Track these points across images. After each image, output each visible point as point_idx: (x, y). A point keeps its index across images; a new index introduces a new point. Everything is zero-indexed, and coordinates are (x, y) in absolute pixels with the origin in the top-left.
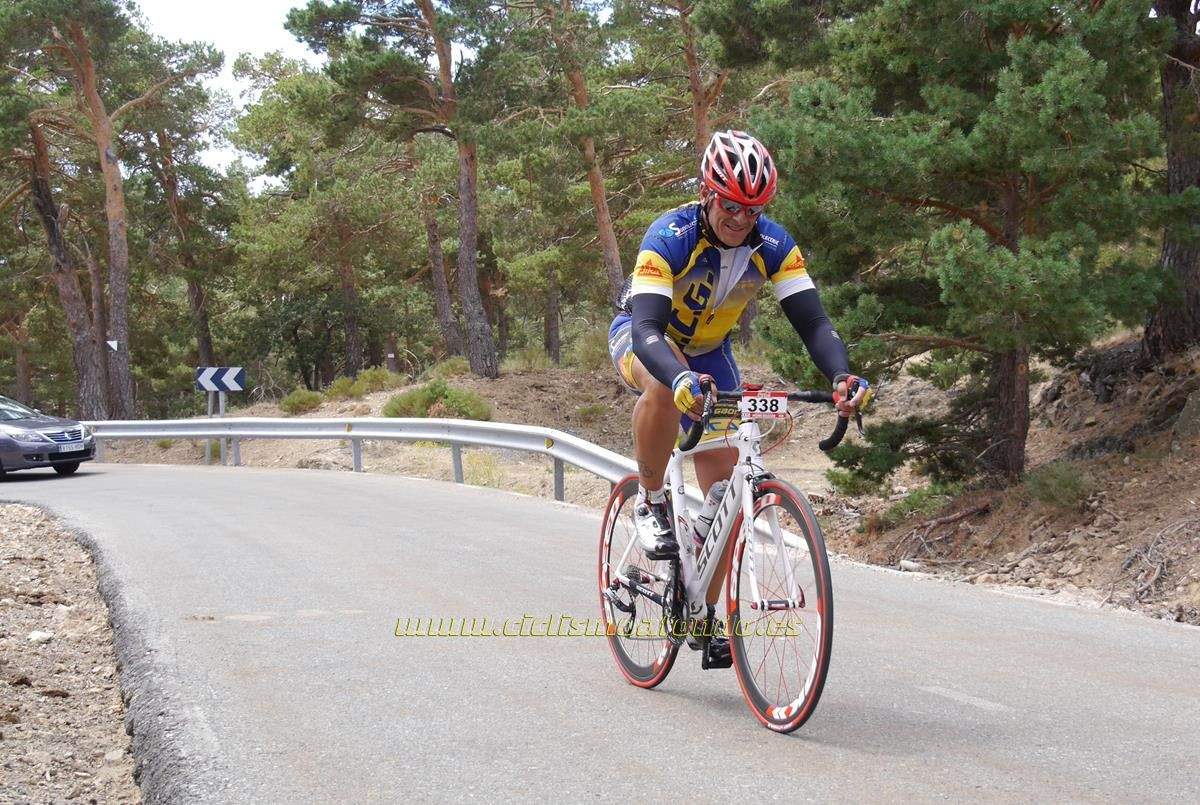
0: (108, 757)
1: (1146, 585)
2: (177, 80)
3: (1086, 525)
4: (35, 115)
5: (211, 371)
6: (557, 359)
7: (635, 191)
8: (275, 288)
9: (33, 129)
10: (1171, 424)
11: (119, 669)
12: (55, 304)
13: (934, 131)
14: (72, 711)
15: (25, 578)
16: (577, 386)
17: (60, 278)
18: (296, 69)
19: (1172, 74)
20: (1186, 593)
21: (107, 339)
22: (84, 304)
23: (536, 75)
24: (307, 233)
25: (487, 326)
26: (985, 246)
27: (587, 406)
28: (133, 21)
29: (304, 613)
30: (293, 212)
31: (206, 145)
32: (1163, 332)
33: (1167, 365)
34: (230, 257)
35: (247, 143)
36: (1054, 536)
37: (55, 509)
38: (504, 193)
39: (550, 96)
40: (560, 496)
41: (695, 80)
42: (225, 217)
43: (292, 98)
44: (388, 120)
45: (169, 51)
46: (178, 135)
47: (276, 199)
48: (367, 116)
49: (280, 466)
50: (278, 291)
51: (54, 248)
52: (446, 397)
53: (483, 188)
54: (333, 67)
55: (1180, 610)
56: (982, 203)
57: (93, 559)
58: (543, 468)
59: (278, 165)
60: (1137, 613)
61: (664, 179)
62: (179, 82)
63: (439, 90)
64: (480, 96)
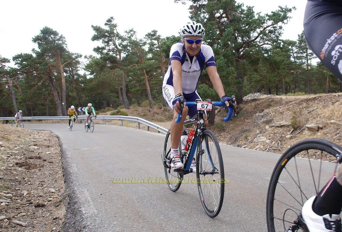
0: (59, 173)
1: (233, 141)
2: (74, 59)
3: (224, 132)
4: (49, 65)
5: (80, 108)
6: (139, 106)
7: (152, 78)
8: (91, 94)
9: (49, 67)
11: (62, 158)
12: (53, 97)
14: (53, 165)
15: (46, 143)
16: (143, 110)
17: (54, 92)
18: (95, 58)
19: (237, 61)
20: (239, 142)
21: (62, 102)
22: (58, 97)
23: (135, 59)
24: (97, 85)
25: (127, 100)
27: (144, 114)
28: (67, 49)
29: (94, 148)
30: (94, 81)
31: (79, 70)
34: (84, 89)
35: (87, 70)
36: (219, 134)
39: (138, 63)
40: (139, 128)
41: (162, 60)
42: (83, 82)
43: (94, 62)
44: (110, 66)
45: (73, 54)
46: (74, 68)
47: (91, 79)
48: (107, 65)
51: (53, 87)
52: (120, 112)
54: (101, 57)
55: (238, 145)
57: (59, 140)
58: (136, 124)
59: (91, 74)
60: (231, 146)
61: (157, 76)
62: (75, 60)
63: (119, 61)
64: (126, 62)
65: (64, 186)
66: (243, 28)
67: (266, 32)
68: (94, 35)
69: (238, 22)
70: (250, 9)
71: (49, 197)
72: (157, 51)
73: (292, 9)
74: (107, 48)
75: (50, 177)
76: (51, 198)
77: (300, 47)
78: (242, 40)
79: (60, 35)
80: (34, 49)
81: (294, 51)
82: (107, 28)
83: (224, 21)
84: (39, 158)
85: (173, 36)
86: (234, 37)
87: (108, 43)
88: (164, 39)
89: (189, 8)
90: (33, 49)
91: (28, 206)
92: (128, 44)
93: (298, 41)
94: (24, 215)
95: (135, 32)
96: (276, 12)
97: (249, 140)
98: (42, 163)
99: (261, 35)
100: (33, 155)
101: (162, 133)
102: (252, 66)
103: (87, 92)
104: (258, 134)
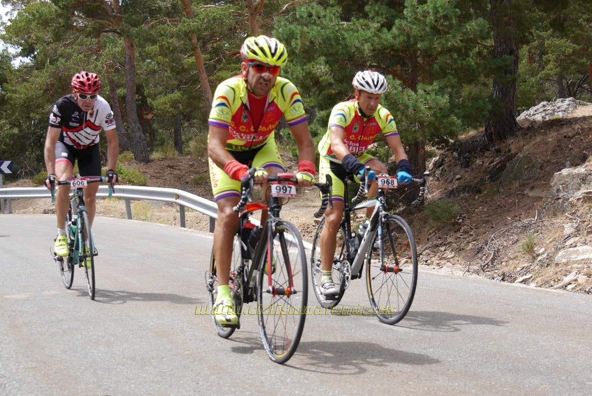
1: (486, 262)
3: (456, 232)
6: (181, 151)
7: (219, 61)
8: (28, 117)
10: (499, 177)
13: (373, 30)
16: (192, 166)
20: (507, 266)
24: (44, 88)
25: (143, 135)
26: (400, 88)
27: (197, 176)
30: (37, 77)
32: (494, 129)
33: (496, 147)
34: (3, 101)
35: (11, 40)
36: (440, 238)
38: (150, 63)
39: (173, 13)
40: (183, 225)
41: (249, 2)
43: (34, 15)
44: (86, 26)
47: (26, 70)
48: (75, 24)
49: (34, 213)
50: (29, 119)
52: (122, 173)
53: (139, 61)
55: (504, 274)
56: (398, 66)
58: (174, 210)
59: (26, 52)
60: (482, 277)
61: (234, 54)
63: (113, 10)
64: (136, 13)
97: (540, 258)
102: (545, 11)
103: (13, 113)
104: (569, 237)
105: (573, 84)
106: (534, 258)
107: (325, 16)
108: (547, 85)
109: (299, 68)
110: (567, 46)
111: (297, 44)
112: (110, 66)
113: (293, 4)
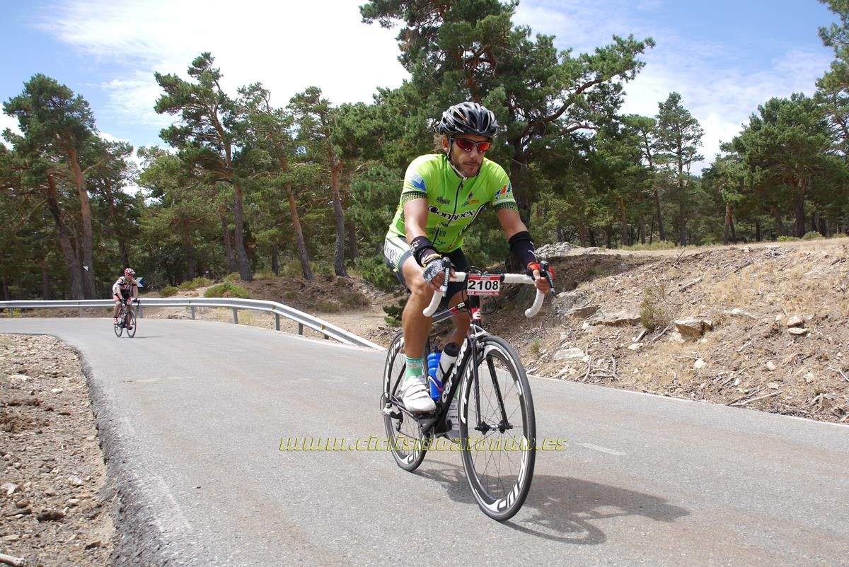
0: (88, 438)
2: (112, 157)
4: (49, 172)
6: (277, 273)
8: (157, 244)
9: (49, 177)
11: (92, 403)
12: (60, 251)
14: (72, 420)
15: (50, 366)
16: (285, 284)
17: (62, 240)
18: (164, 154)
21: (83, 265)
22: (72, 251)
23: (266, 159)
24: (170, 222)
25: (247, 260)
27: (290, 292)
28: (93, 132)
29: (171, 378)
30: (164, 213)
31: (125, 185)
34: (137, 231)
35: (143, 184)
37: (62, 338)
38: (254, 206)
39: (272, 168)
40: (278, 328)
41: (332, 161)
42: (135, 215)
43: (163, 166)
44: (204, 176)
45: (109, 145)
46: (113, 180)
47: (156, 208)
48: (195, 174)
49: (160, 318)
50: (158, 246)
51: (59, 228)
52: (231, 289)
53: (245, 204)
54: (180, 154)
57: (79, 358)
58: (271, 317)
59: (156, 194)
61: (320, 201)
62: (114, 159)
63: (226, 164)
64: (243, 166)
65: (103, 469)
66: (529, 88)
67: (583, 97)
68: (161, 98)
69: (517, 73)
70: (546, 41)
71: (70, 496)
72: (320, 139)
73: (645, 45)
74: (195, 131)
75: (66, 449)
76: (74, 498)
77: (662, 135)
78: (526, 116)
79: (75, 97)
80: (8, 130)
81: (650, 142)
82: (194, 81)
83: (484, 68)
84: (36, 404)
85: (360, 103)
86: (507, 108)
87: (198, 119)
88: (337, 110)
89: (397, 36)
90: (6, 130)
91: (20, 518)
92: (247, 121)
93: (659, 119)
94: (15, 541)
95: (264, 92)
96: (607, 51)
97: (543, 356)
98: (45, 416)
99: (572, 106)
100: (19, 396)
101: (334, 339)
102: (550, 179)
103: (145, 240)
104: (564, 341)
105: (568, 233)
106: (539, 356)
107: (389, 175)
108: (550, 232)
109: (369, 213)
110: (564, 204)
111: (368, 195)
112: (223, 207)
113: (365, 165)
